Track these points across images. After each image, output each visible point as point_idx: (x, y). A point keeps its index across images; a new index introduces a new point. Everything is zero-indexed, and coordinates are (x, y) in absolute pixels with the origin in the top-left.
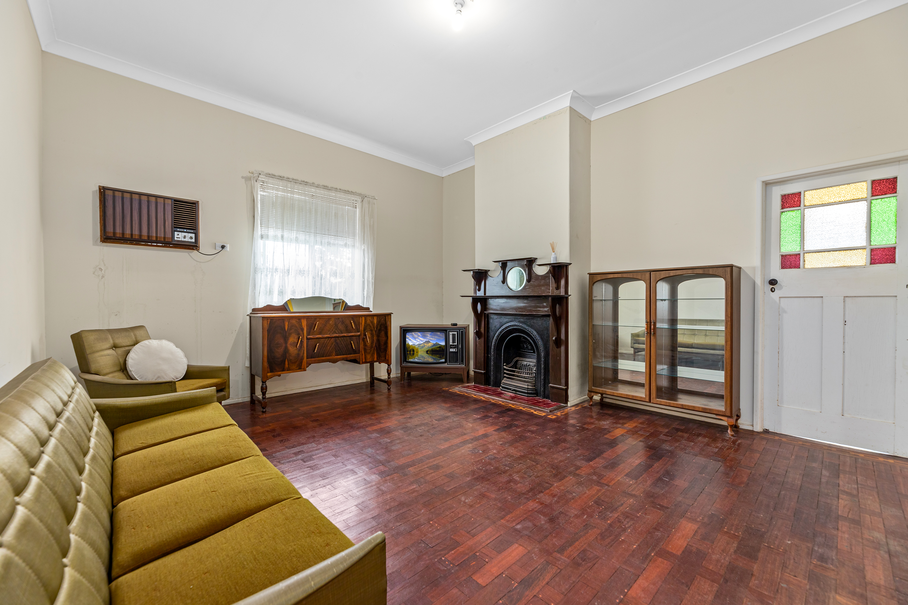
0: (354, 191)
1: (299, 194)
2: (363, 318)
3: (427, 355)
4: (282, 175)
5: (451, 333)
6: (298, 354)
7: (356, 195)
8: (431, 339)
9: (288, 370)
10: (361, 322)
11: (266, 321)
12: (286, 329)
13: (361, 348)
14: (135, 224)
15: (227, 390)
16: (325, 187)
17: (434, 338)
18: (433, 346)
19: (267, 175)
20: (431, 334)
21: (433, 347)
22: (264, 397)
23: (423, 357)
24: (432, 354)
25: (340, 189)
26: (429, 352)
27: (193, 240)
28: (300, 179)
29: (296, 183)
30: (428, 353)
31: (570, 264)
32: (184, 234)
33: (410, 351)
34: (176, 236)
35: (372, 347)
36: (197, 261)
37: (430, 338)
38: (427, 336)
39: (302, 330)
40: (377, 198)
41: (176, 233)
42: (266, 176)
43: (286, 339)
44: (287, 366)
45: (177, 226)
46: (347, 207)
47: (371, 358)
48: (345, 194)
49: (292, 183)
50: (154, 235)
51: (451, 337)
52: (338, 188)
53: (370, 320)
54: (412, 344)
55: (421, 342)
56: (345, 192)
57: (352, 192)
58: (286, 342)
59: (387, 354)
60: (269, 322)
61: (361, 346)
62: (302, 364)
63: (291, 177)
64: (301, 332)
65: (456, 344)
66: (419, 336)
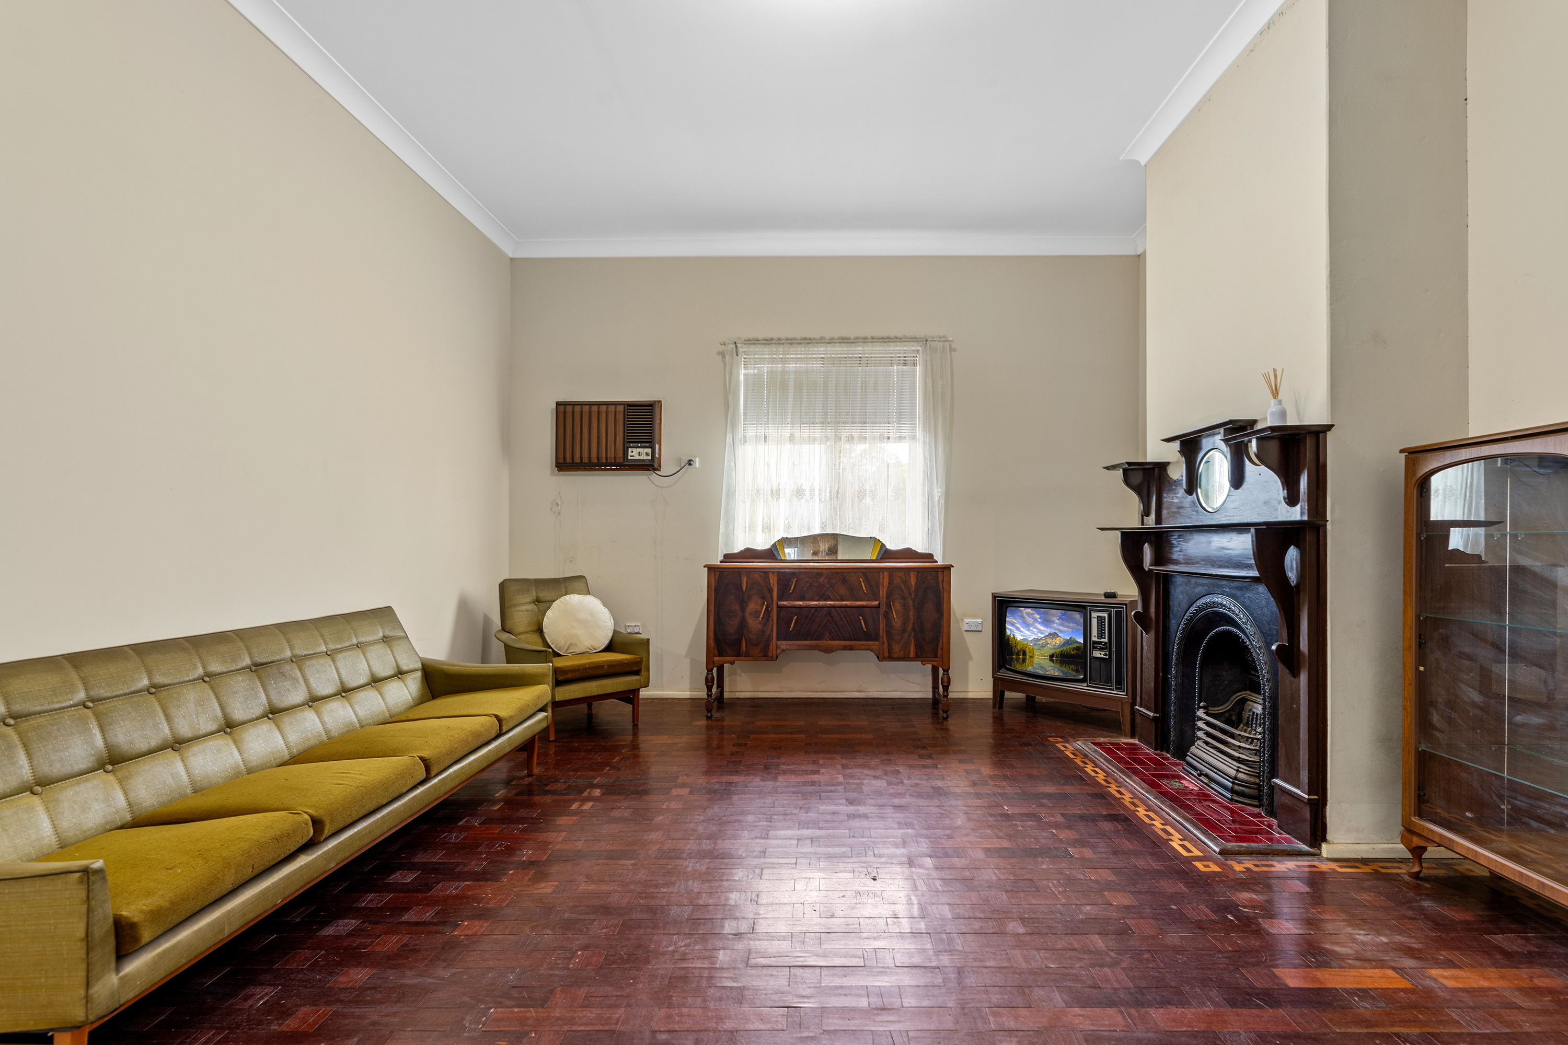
0: (900, 335)
1: (797, 360)
2: (886, 574)
3: (1052, 664)
4: (769, 336)
5: (1094, 615)
6: (763, 631)
7: (905, 341)
8: (1061, 628)
9: (745, 656)
10: (881, 581)
11: (713, 575)
12: (744, 587)
13: (881, 631)
14: (585, 444)
15: (643, 673)
16: (844, 341)
17: (1068, 627)
18: (1064, 645)
19: (745, 342)
20: (1060, 618)
21: (1065, 648)
22: (710, 693)
23: (1043, 667)
24: (1062, 663)
25: (873, 338)
26: (1054, 658)
27: (649, 458)
28: (798, 337)
29: (791, 344)
30: (1052, 660)
31: (1329, 427)
32: (639, 450)
33: (1018, 654)
34: (630, 454)
35: (904, 630)
36: (657, 486)
37: (1059, 627)
38: (1053, 622)
39: (770, 591)
40: (951, 339)
41: (630, 450)
42: (745, 344)
43: (743, 605)
44: (744, 649)
45: (631, 440)
46: (895, 367)
47: (902, 652)
48: (882, 344)
49: (785, 345)
50: (604, 456)
51: (1094, 622)
52: (869, 337)
53: (901, 578)
54: (1022, 638)
55: (1040, 635)
56: (884, 340)
57: (896, 338)
58: (743, 610)
59: (940, 647)
60: (717, 577)
61: (881, 627)
62: (769, 649)
63: (783, 336)
64: (768, 595)
65: (1106, 640)
66: (1036, 620)
